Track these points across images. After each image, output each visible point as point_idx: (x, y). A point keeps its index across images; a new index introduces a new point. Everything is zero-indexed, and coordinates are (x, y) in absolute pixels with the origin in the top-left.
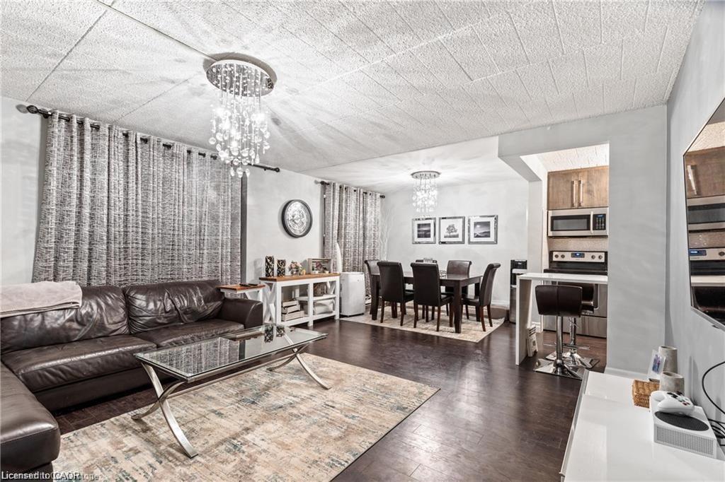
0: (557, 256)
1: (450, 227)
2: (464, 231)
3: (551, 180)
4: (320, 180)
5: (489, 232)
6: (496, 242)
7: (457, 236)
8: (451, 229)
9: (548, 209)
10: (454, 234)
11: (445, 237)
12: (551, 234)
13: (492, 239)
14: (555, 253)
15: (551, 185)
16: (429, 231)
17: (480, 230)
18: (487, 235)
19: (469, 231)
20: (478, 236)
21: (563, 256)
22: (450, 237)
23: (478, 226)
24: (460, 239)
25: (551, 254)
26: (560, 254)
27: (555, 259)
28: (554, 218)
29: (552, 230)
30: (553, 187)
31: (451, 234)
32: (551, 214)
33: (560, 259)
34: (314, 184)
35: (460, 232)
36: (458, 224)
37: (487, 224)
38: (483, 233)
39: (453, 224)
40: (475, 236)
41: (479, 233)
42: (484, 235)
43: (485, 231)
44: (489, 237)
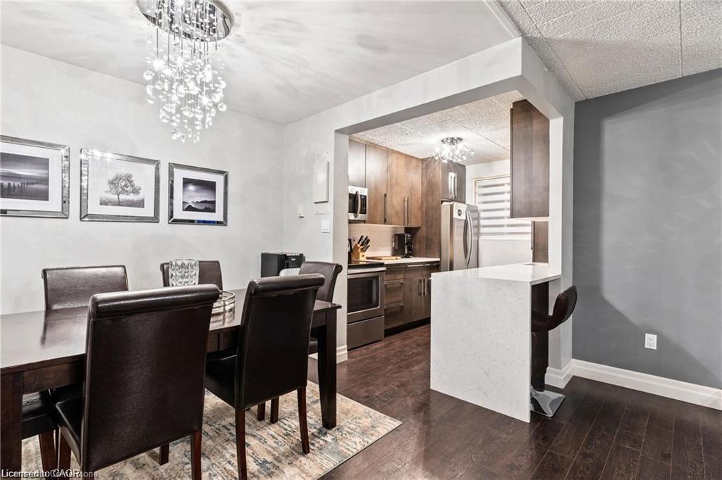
1: (118, 179)
2: (157, 193)
5: (214, 203)
6: (224, 222)
7: (140, 204)
8: (123, 183)
10: (132, 197)
13: (219, 216)
17: (195, 197)
18: (210, 207)
19: (171, 196)
20: (190, 209)
22: (119, 204)
23: (191, 188)
24: (148, 211)
31: (123, 197)
35: (147, 195)
36: (142, 176)
37: (210, 186)
38: (202, 202)
39: (130, 173)
40: (183, 207)
41: (193, 202)
42: (203, 208)
43: (204, 199)
44: (215, 212)
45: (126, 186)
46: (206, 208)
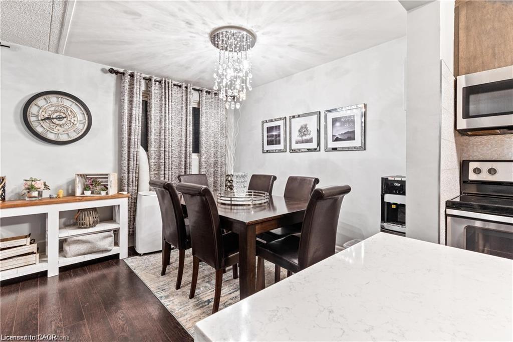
0: (477, 171)
1: (302, 128)
2: (319, 131)
3: (463, 14)
4: (108, 68)
5: (353, 132)
6: (364, 147)
8: (303, 130)
9: (457, 73)
10: (307, 137)
11: (297, 143)
12: (463, 124)
13: (357, 142)
14: (472, 166)
15: (462, 25)
16: (279, 135)
17: (340, 131)
18: (351, 136)
19: (325, 132)
20: (337, 140)
21: (492, 171)
22: (302, 142)
23: (338, 124)
24: (314, 145)
25: (464, 166)
26: (485, 167)
27: (472, 176)
28: (470, 91)
29: (466, 115)
30: (468, 28)
31: (304, 138)
32: (462, 82)
33: (485, 177)
34: (100, 73)
35: (314, 135)
36: (312, 123)
37: (351, 120)
38: (345, 133)
39: (305, 123)
40: (333, 139)
41: (339, 134)
42: (346, 137)
43: (347, 131)
44: (354, 140)
45: (305, 131)
46: (348, 137)
